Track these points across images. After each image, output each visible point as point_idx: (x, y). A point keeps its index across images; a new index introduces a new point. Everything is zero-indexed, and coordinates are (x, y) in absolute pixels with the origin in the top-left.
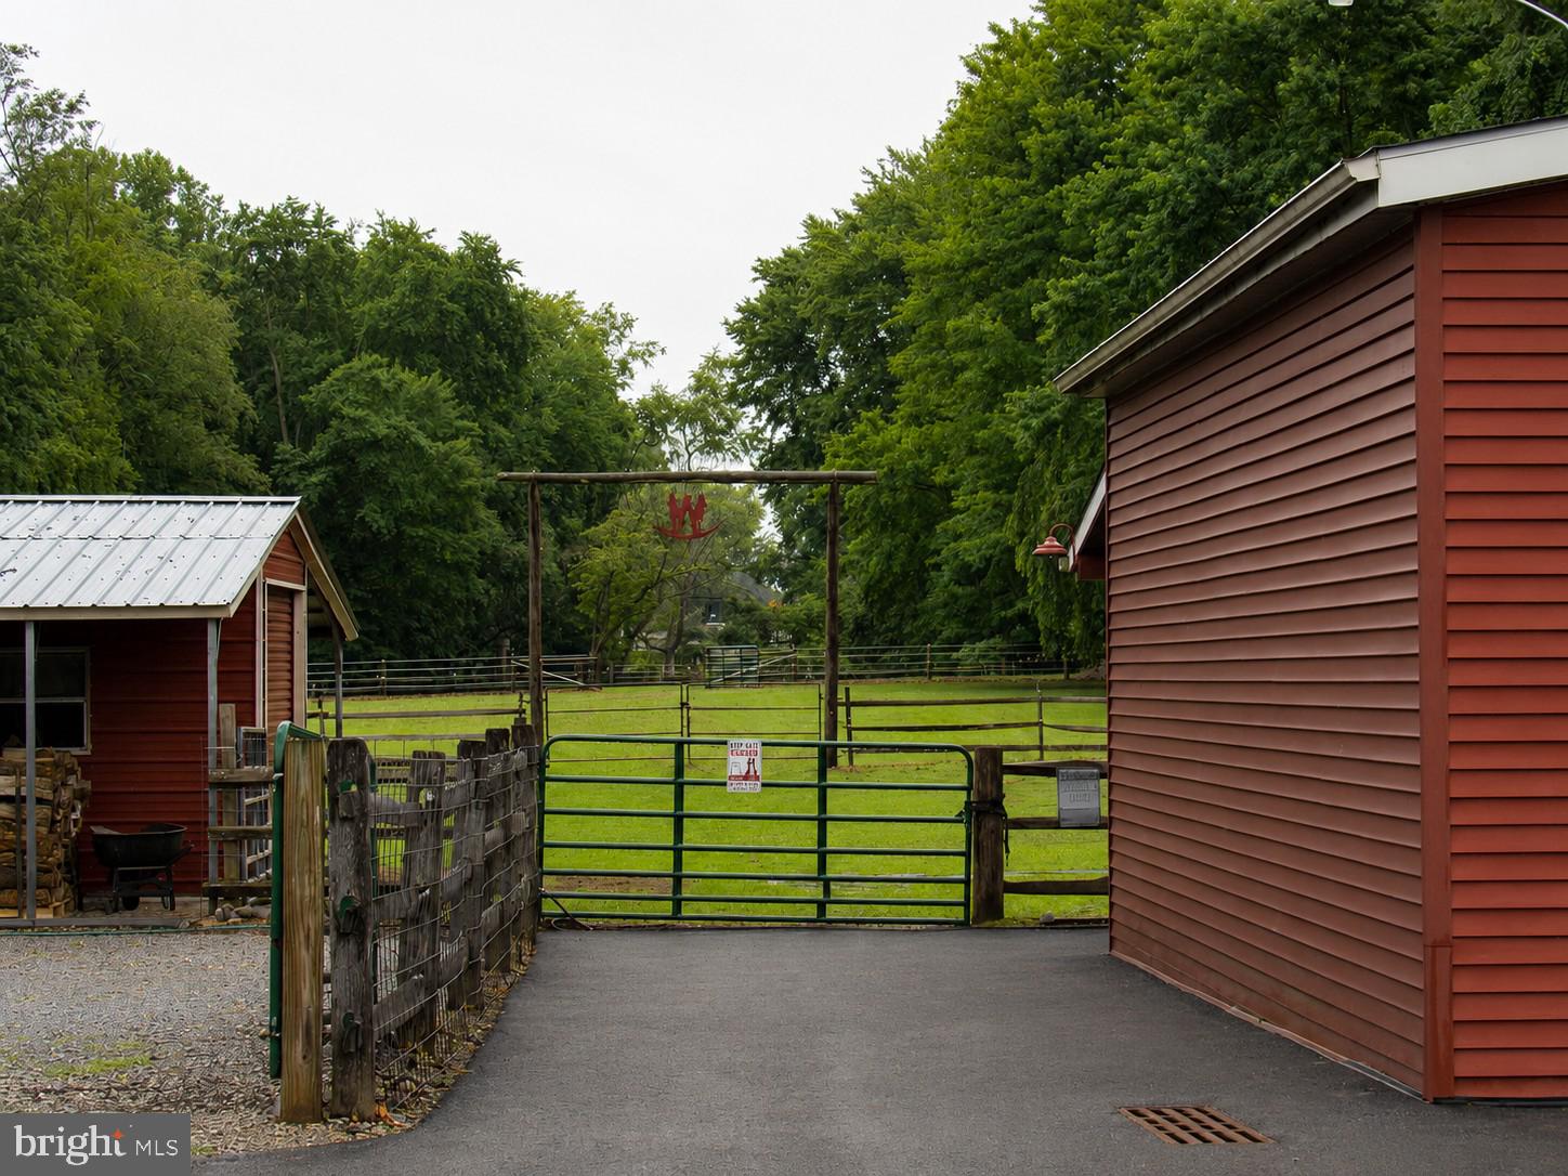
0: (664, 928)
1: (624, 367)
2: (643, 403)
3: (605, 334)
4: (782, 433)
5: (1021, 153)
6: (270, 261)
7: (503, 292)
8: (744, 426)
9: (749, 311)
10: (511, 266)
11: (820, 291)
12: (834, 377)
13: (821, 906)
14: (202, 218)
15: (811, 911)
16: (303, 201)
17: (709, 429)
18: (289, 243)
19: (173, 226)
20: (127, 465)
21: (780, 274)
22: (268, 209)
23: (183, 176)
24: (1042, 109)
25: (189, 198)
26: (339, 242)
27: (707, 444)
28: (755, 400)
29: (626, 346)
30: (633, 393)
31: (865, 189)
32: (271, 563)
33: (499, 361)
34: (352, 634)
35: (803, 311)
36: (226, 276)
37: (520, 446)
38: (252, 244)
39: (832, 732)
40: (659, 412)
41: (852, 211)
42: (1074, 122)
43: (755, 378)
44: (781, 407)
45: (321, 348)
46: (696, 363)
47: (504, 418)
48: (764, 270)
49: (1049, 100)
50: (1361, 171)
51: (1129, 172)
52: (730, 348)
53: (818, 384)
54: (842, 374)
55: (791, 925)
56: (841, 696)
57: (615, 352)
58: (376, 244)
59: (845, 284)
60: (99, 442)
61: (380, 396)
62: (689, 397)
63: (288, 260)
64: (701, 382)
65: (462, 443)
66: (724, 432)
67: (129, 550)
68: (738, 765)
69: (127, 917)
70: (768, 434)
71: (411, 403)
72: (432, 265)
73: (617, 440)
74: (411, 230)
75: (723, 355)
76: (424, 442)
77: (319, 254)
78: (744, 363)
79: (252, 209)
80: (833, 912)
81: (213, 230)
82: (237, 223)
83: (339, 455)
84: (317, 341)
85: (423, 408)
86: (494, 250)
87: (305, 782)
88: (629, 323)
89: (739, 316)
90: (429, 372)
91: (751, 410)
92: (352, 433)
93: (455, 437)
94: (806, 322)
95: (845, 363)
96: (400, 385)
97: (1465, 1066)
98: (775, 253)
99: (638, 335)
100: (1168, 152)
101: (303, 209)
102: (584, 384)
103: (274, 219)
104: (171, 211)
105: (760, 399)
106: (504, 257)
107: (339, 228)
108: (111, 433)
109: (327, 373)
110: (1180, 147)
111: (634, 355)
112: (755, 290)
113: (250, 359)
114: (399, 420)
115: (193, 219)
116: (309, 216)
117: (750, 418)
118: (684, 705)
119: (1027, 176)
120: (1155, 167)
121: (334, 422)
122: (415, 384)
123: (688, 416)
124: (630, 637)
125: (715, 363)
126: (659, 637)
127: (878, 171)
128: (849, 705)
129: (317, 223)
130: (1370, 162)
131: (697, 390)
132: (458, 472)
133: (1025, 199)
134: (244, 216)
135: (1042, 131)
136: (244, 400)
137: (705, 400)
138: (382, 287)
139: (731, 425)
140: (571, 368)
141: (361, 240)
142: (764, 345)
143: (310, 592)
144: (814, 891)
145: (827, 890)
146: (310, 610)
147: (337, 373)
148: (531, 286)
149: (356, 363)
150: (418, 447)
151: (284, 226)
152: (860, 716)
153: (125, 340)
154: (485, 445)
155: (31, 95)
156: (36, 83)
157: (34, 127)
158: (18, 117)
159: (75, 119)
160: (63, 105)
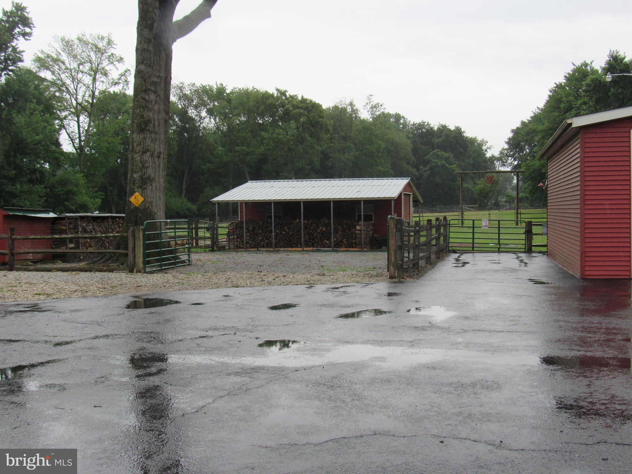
0: (471, 253)
1: (486, 150)
2: (490, 157)
3: (483, 144)
4: (516, 163)
5: (560, 108)
6: (419, 132)
7: (463, 137)
8: (509, 161)
9: (510, 139)
10: (464, 132)
11: (523, 135)
12: (526, 151)
13: (499, 248)
14: (407, 125)
15: (497, 249)
16: (425, 121)
17: (503, 162)
18: (422, 129)
19: (401, 126)
20: (392, 171)
21: (516, 132)
22: (418, 123)
23: (403, 117)
24: (564, 99)
25: (405, 121)
26: (432, 128)
27: (502, 165)
28: (511, 156)
29: (486, 147)
30: (488, 155)
31: (532, 115)
32: (405, 189)
33: (461, 150)
34: (422, 202)
35: (520, 139)
36: (410, 135)
37: (466, 166)
38: (415, 130)
39: (517, 218)
40: (493, 159)
41: (530, 119)
42: (570, 101)
43: (511, 152)
44: (516, 157)
45: (428, 149)
46: (500, 149)
47: (463, 161)
48: (513, 131)
49: (566, 97)
50: (569, 121)
51: (579, 111)
52: (506, 146)
53: (523, 153)
54: (528, 151)
55: (495, 252)
56: (519, 212)
57: (484, 148)
58: (439, 129)
59: (528, 133)
60: (387, 167)
61: (440, 157)
62: (499, 156)
63: (422, 132)
64: (501, 153)
65: (454, 166)
66: (505, 162)
67: (374, 188)
68: (484, 224)
69: (380, 250)
70: (513, 163)
71: (445, 159)
72: (449, 132)
73: (484, 164)
74: (445, 125)
75: (505, 148)
76: (447, 166)
77: (428, 131)
78: (508, 149)
79: (415, 123)
80: (501, 250)
81: (409, 127)
82: (413, 125)
83: (431, 168)
84: (428, 147)
85: (447, 159)
86: (460, 129)
87: (392, 226)
88: (487, 142)
89: (507, 140)
90: (448, 153)
91: (510, 158)
92: (434, 164)
93: (453, 164)
94: (520, 141)
95: (528, 149)
96: (443, 155)
97: (586, 273)
98: (515, 128)
99: (488, 145)
100: (586, 107)
101: (425, 122)
102: (478, 154)
103: (419, 124)
104: (401, 124)
105: (512, 156)
106: (463, 130)
107: (431, 126)
108: (389, 165)
109: (429, 153)
110: (588, 106)
111: (488, 148)
112: (511, 135)
113: (415, 151)
114: (443, 162)
115: (405, 125)
116: (426, 124)
117: (510, 160)
118: (489, 214)
119: (561, 112)
120: (584, 110)
121: (431, 162)
122: (446, 155)
123: (499, 159)
124: (487, 202)
125: (504, 149)
126: (493, 202)
127: (535, 111)
128: (520, 214)
129: (428, 125)
130: (571, 120)
131: (500, 154)
132: (454, 171)
133: (561, 117)
134: (414, 124)
135: (564, 103)
136: (414, 159)
137: (502, 156)
138: (440, 137)
139: (507, 161)
140: (475, 151)
141: (436, 128)
142: (512, 146)
143: (413, 194)
144: (498, 246)
145: (500, 246)
146: (413, 198)
147: (431, 153)
148: (467, 136)
149: (434, 151)
150: (446, 167)
151: (421, 126)
152: (522, 216)
153: (392, 148)
154: (459, 166)
155: (374, 103)
156: (375, 101)
157: (375, 109)
158: (372, 108)
159: (382, 107)
160: (380, 105)
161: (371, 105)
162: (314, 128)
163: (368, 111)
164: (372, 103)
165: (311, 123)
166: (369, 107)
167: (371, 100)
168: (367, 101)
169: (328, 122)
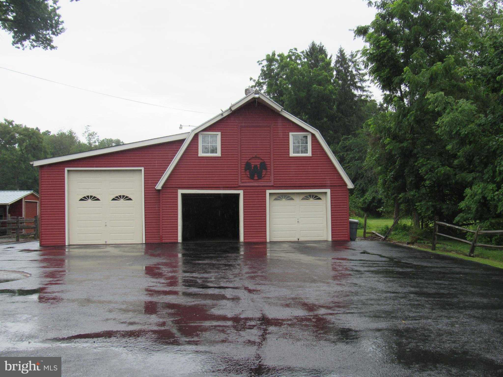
32: (26, 198)
155: (90, 132)
156: (91, 131)
157: (90, 137)
158: (89, 136)
159: (96, 135)
160: (95, 134)
161: (88, 133)
162: (35, 151)
163: (86, 138)
164: (89, 132)
165: (32, 146)
166: (87, 135)
167: (89, 130)
168: (85, 130)
169: (47, 146)
